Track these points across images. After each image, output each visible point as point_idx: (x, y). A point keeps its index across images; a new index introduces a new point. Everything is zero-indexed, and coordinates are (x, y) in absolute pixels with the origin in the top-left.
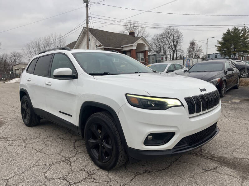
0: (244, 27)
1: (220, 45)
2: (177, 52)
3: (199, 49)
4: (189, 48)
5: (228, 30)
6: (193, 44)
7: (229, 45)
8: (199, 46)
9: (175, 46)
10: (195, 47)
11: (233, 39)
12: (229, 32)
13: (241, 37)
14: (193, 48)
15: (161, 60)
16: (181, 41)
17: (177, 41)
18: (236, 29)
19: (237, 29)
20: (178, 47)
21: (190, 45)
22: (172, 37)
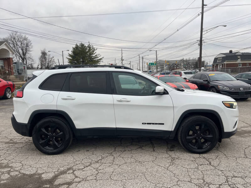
0: (89, 44)
1: (70, 58)
2: (26, 60)
3: (51, 60)
4: (41, 58)
5: (77, 45)
6: (44, 54)
7: (79, 58)
8: (51, 56)
9: (24, 54)
10: (47, 57)
11: (82, 54)
12: (77, 47)
13: (87, 52)
14: (45, 58)
15: (23, 69)
16: (31, 50)
17: (26, 49)
18: (82, 45)
19: (84, 45)
20: (27, 56)
21: (41, 54)
22: (20, 43)
